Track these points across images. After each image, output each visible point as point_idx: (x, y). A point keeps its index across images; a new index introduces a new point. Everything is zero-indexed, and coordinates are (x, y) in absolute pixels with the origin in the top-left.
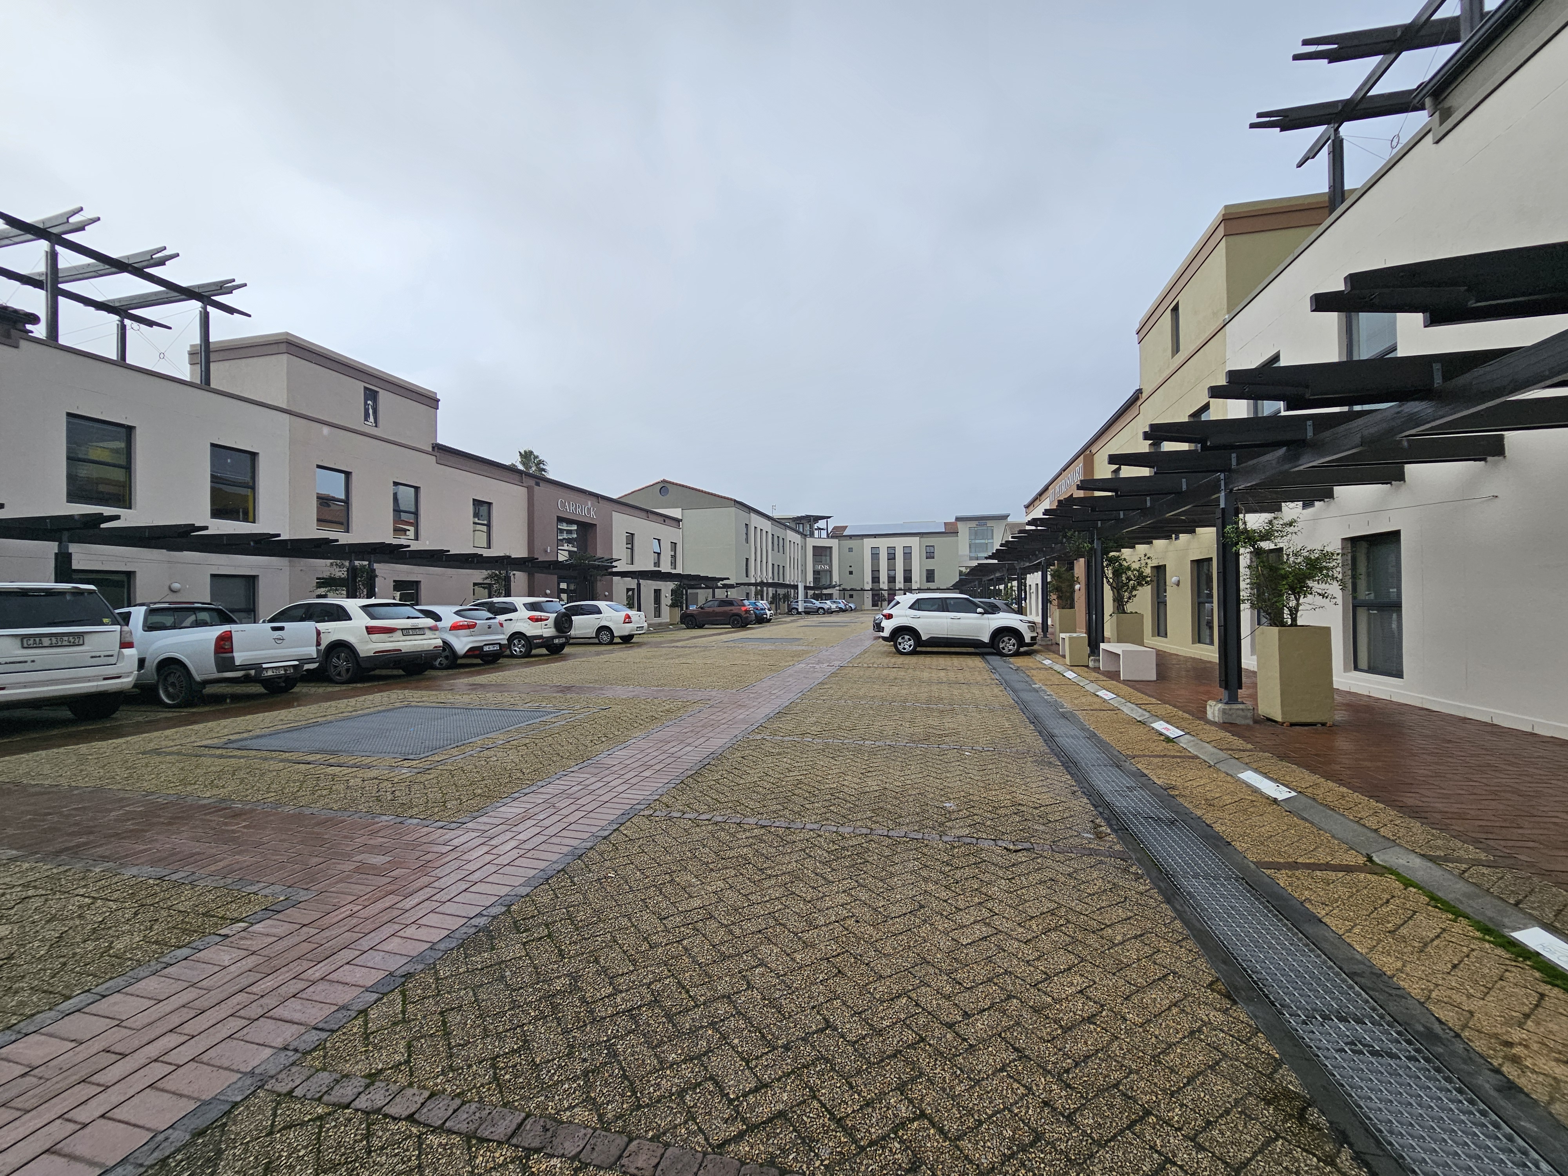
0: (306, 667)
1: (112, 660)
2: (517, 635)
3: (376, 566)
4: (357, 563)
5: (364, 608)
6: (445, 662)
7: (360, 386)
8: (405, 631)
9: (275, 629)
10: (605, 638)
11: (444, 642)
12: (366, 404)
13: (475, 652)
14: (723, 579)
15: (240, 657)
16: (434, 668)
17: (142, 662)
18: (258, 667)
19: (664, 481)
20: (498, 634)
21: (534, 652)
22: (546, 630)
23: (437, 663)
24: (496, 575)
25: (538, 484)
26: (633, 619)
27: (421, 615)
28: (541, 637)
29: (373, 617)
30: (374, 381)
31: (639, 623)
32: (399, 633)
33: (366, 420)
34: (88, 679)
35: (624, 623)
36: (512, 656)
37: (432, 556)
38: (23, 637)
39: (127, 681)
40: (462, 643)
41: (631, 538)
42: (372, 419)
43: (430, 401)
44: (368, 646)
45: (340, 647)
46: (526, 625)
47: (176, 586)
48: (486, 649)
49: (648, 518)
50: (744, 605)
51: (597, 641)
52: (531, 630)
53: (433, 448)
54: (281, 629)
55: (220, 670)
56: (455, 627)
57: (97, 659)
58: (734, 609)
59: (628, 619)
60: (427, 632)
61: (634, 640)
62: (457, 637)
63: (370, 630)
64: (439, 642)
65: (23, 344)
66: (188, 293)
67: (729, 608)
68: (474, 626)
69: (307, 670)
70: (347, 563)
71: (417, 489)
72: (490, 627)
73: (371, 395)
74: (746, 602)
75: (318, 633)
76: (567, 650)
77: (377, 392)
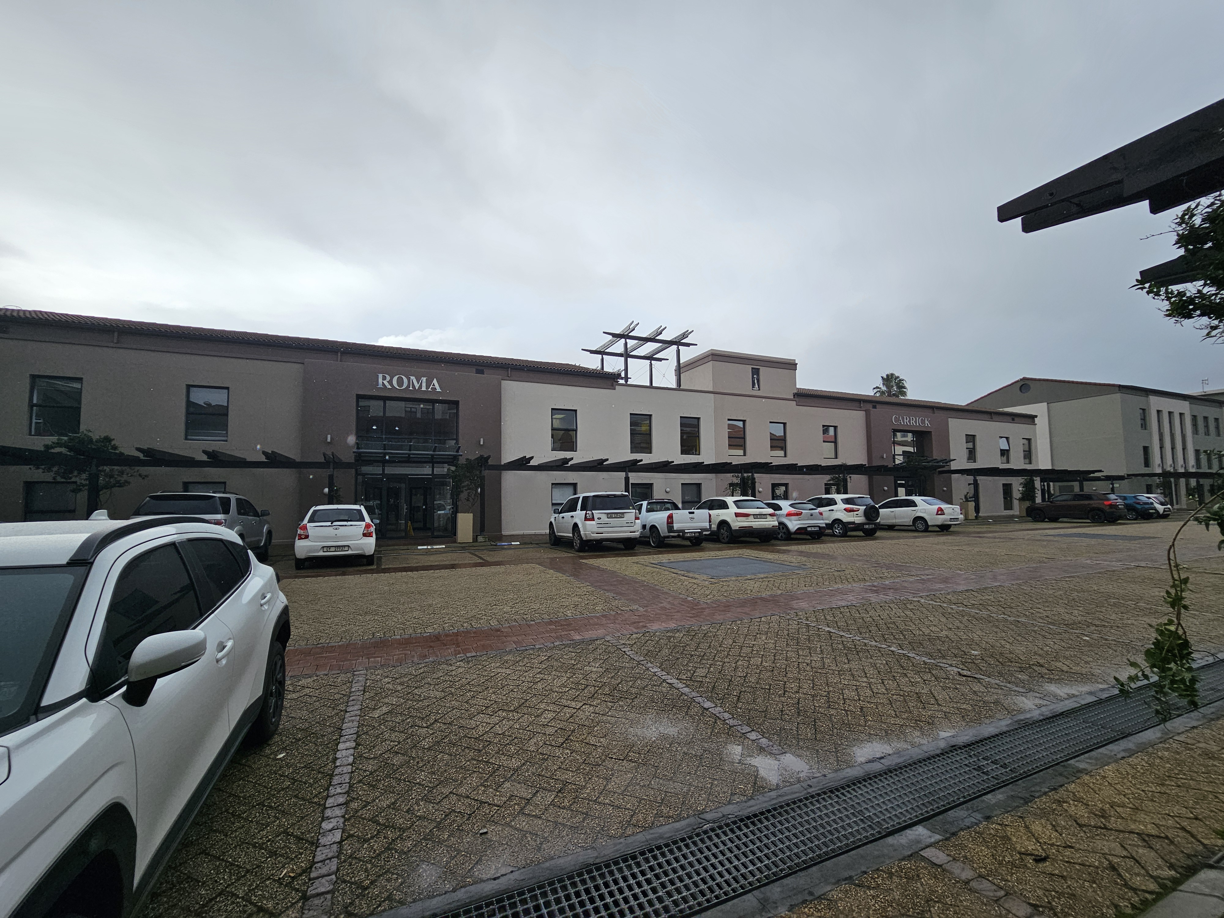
0: (704, 533)
1: (632, 525)
2: (837, 521)
3: (756, 475)
4: (745, 475)
5: (735, 502)
6: (784, 536)
7: (749, 368)
8: (756, 516)
9: (690, 513)
10: (920, 526)
11: (781, 523)
12: (753, 377)
13: (801, 531)
14: (1094, 472)
15: (676, 526)
16: (777, 539)
17: (644, 527)
18: (683, 531)
19: (1024, 379)
20: (819, 519)
21: (849, 533)
22: (858, 518)
23: (779, 536)
24: (837, 478)
25: (874, 407)
26: (945, 511)
27: (765, 506)
28: (853, 523)
29: (738, 507)
30: (755, 362)
31: (951, 514)
32: (752, 517)
33: (753, 387)
34: (625, 532)
35: (937, 514)
36: (833, 535)
37: (787, 468)
38: (608, 514)
39: (637, 534)
40: (793, 525)
41: (971, 438)
42: (757, 386)
43: (791, 366)
44: (737, 524)
45: (723, 524)
46: (842, 514)
47: (668, 490)
48: (809, 529)
49: (992, 420)
50: (1108, 500)
51: (913, 528)
52: (846, 518)
53: (794, 396)
54: (693, 513)
55: (669, 532)
56: (789, 515)
57: (630, 524)
58: (1094, 503)
59: (940, 511)
60: (768, 516)
61: (951, 529)
62: (790, 520)
63: (737, 515)
64: (776, 523)
65: (617, 387)
66: (671, 343)
67: (1086, 502)
68: (801, 514)
69: (705, 535)
70: (740, 475)
71: (785, 424)
72: (812, 515)
73: (756, 372)
74: (1112, 496)
75: (710, 516)
76: (878, 534)
77: (759, 369)
